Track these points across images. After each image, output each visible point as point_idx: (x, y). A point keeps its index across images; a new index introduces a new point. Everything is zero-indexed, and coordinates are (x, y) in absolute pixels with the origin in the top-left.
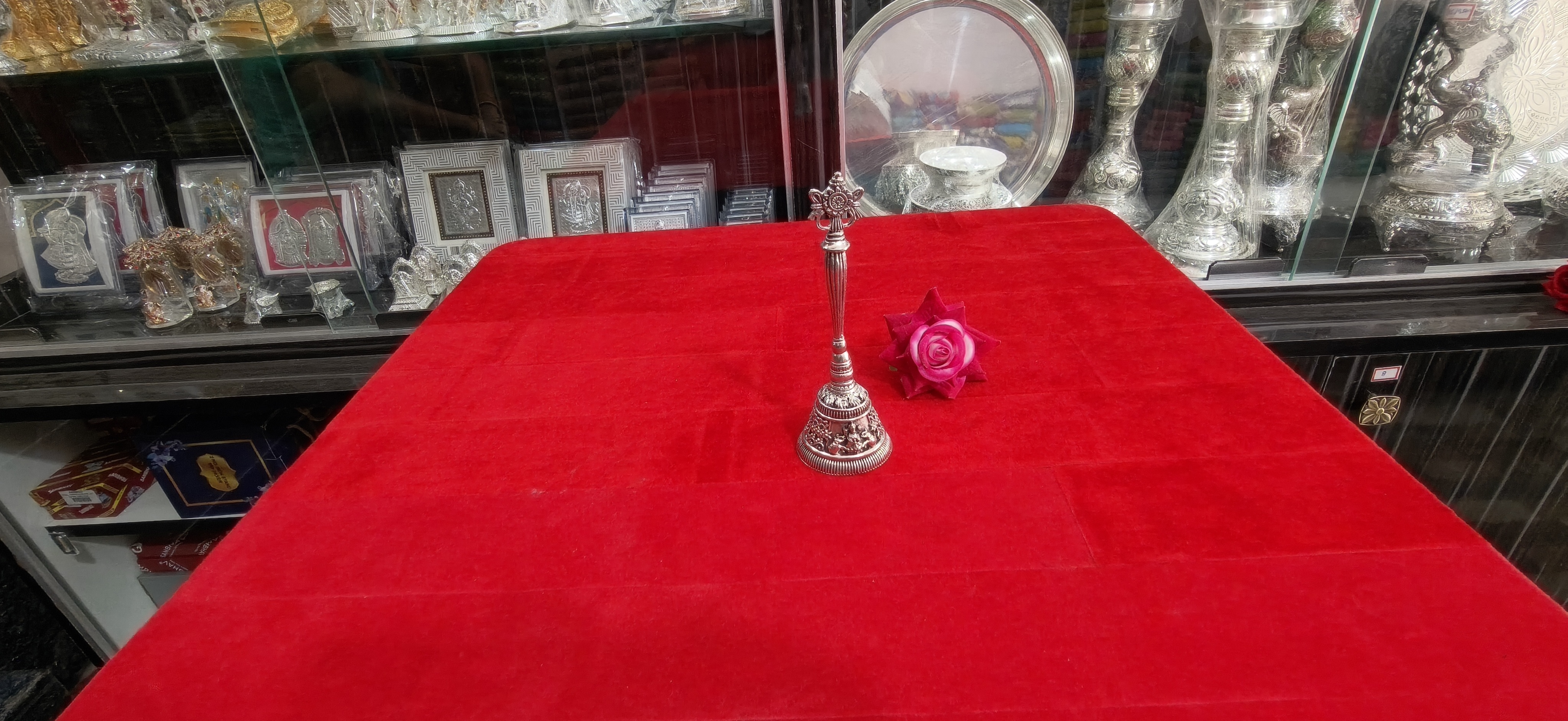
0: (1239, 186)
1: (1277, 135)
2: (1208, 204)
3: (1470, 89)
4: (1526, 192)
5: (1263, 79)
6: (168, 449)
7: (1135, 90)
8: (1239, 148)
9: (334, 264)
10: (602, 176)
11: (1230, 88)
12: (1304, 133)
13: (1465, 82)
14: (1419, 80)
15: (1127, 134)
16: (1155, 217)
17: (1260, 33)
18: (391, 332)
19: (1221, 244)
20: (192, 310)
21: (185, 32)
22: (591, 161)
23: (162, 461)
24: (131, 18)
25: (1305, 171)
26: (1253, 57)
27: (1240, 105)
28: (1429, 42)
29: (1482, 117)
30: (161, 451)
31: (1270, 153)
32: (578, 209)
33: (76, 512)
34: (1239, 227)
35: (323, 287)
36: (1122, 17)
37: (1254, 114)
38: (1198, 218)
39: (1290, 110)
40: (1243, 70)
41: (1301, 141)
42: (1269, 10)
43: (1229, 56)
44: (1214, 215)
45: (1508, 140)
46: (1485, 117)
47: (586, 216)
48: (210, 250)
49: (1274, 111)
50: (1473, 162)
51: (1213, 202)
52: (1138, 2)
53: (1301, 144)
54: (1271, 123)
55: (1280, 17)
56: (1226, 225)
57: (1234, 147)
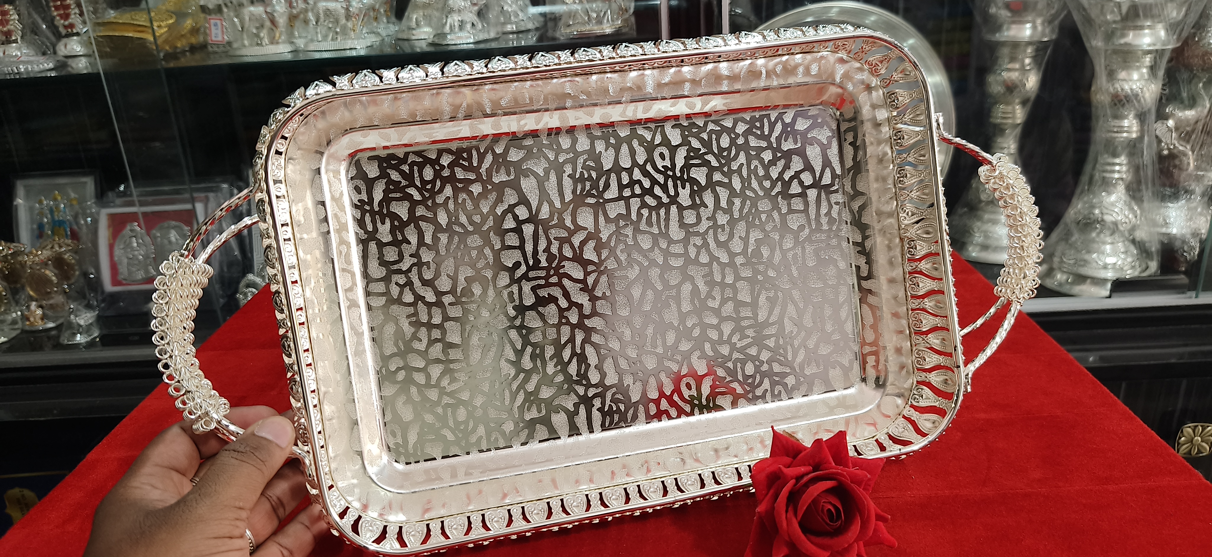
0: (1133, 203)
1: (1166, 152)
2: (1103, 220)
5: (1147, 95)
7: (1017, 107)
8: (1128, 165)
11: (1115, 104)
12: (1193, 151)
17: (1140, 53)
19: (1119, 262)
20: (19, 327)
25: (1198, 190)
26: (1135, 76)
27: (1126, 121)
31: (1161, 171)
34: (1137, 244)
36: (999, 37)
37: (1142, 131)
38: (1094, 235)
39: (1177, 129)
40: (1126, 87)
41: (1191, 158)
42: (1147, 31)
43: (1111, 75)
44: (1110, 232)
49: (1160, 128)
51: (1108, 218)
52: (1014, 22)
53: (1191, 161)
54: (1159, 141)
55: (1158, 38)
56: (1124, 241)
57: (1125, 162)
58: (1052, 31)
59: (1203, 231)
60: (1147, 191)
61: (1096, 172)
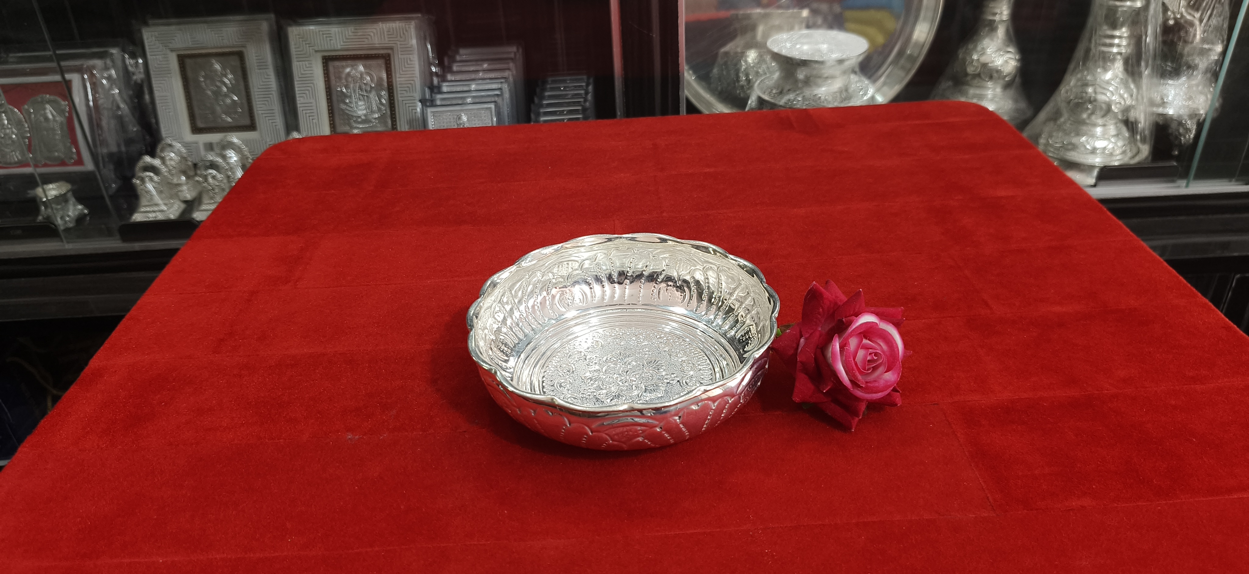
0: (1130, 80)
1: (1171, 22)
2: (1095, 100)
8: (1129, 37)
9: (63, 163)
10: (390, 60)
12: (1201, 21)
15: (1005, 17)
16: (1036, 114)
18: (137, 246)
19: (1109, 147)
22: (376, 42)
25: (1203, 63)
31: (1164, 42)
32: (360, 99)
34: (1130, 125)
35: (53, 190)
38: (1085, 116)
41: (1198, 29)
44: (1102, 113)
47: (369, 107)
51: (1101, 98)
53: (1198, 33)
54: (1166, 9)
56: (1116, 124)
57: (1125, 35)
59: (1203, 111)
60: (1147, 67)
61: (1093, 45)
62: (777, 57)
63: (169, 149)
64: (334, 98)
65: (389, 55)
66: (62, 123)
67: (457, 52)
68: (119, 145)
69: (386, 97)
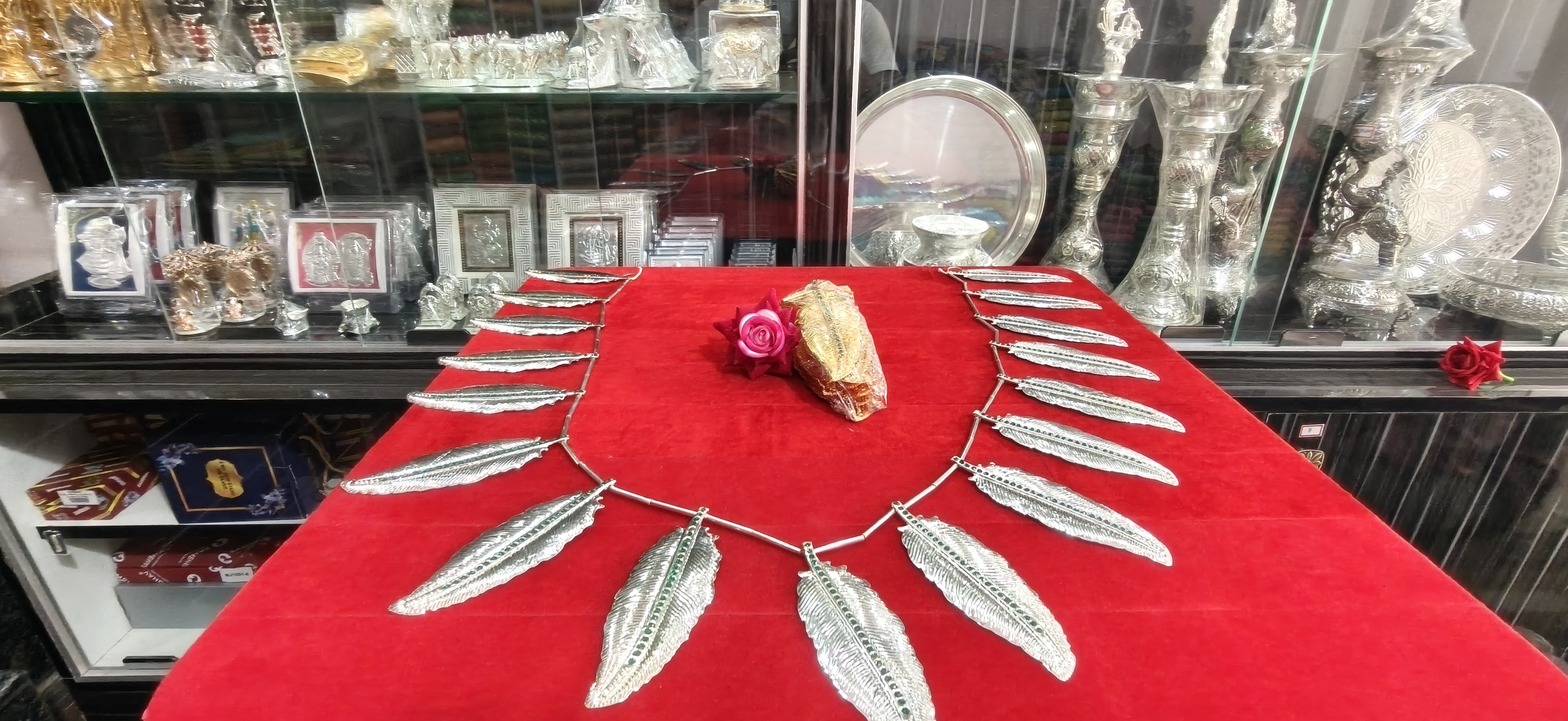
0: (1186, 264)
1: (1218, 223)
2: (1160, 277)
3: (1375, 195)
4: (1426, 287)
5: (1206, 174)
6: (179, 452)
7: (1099, 177)
8: (1186, 232)
9: (362, 286)
10: (622, 222)
11: (1179, 179)
12: (1240, 222)
13: (1370, 189)
14: (1335, 185)
15: (1091, 215)
16: (1115, 287)
17: (1203, 135)
18: (420, 349)
19: (1170, 313)
20: (220, 319)
21: (254, 67)
22: (613, 208)
23: (170, 464)
24: (205, 51)
25: (1242, 256)
26: (1197, 155)
27: (1186, 194)
28: (1342, 156)
29: (1384, 218)
30: (172, 454)
31: (1212, 237)
32: (596, 251)
33: (69, 513)
34: (1187, 299)
35: (355, 305)
36: (1089, 115)
37: (1199, 203)
38: (1152, 289)
39: (1229, 204)
40: (1189, 165)
41: (1238, 229)
42: (1210, 118)
43: (1176, 152)
44: (1165, 287)
45: (1406, 239)
46: (1387, 218)
47: (603, 257)
48: (246, 265)
49: (1215, 203)
50: (1380, 255)
51: (1164, 275)
52: (1102, 104)
53: (1238, 232)
54: (1213, 212)
55: (1218, 124)
56: (1175, 296)
57: (1182, 229)
58: (1133, 113)
59: (1242, 291)
60: (1199, 253)
61: (1157, 237)
62: (919, 231)
63: (445, 280)
64: (576, 248)
65: (621, 219)
66: (365, 256)
67: (673, 220)
68: (405, 277)
69: (617, 249)
